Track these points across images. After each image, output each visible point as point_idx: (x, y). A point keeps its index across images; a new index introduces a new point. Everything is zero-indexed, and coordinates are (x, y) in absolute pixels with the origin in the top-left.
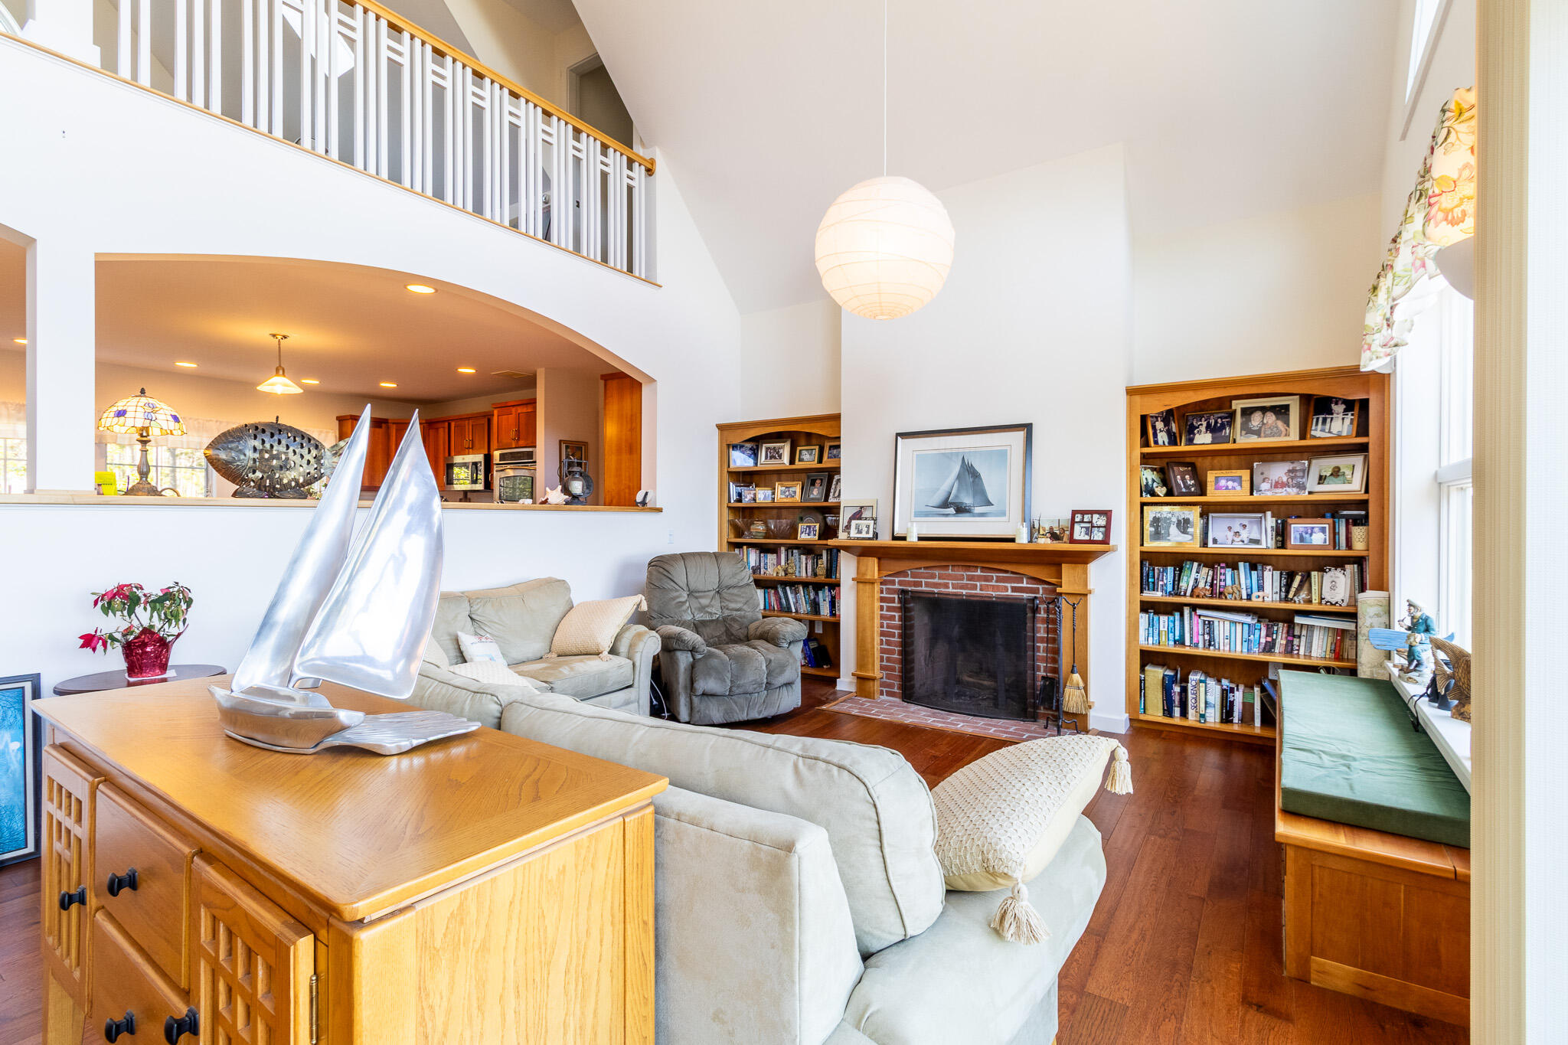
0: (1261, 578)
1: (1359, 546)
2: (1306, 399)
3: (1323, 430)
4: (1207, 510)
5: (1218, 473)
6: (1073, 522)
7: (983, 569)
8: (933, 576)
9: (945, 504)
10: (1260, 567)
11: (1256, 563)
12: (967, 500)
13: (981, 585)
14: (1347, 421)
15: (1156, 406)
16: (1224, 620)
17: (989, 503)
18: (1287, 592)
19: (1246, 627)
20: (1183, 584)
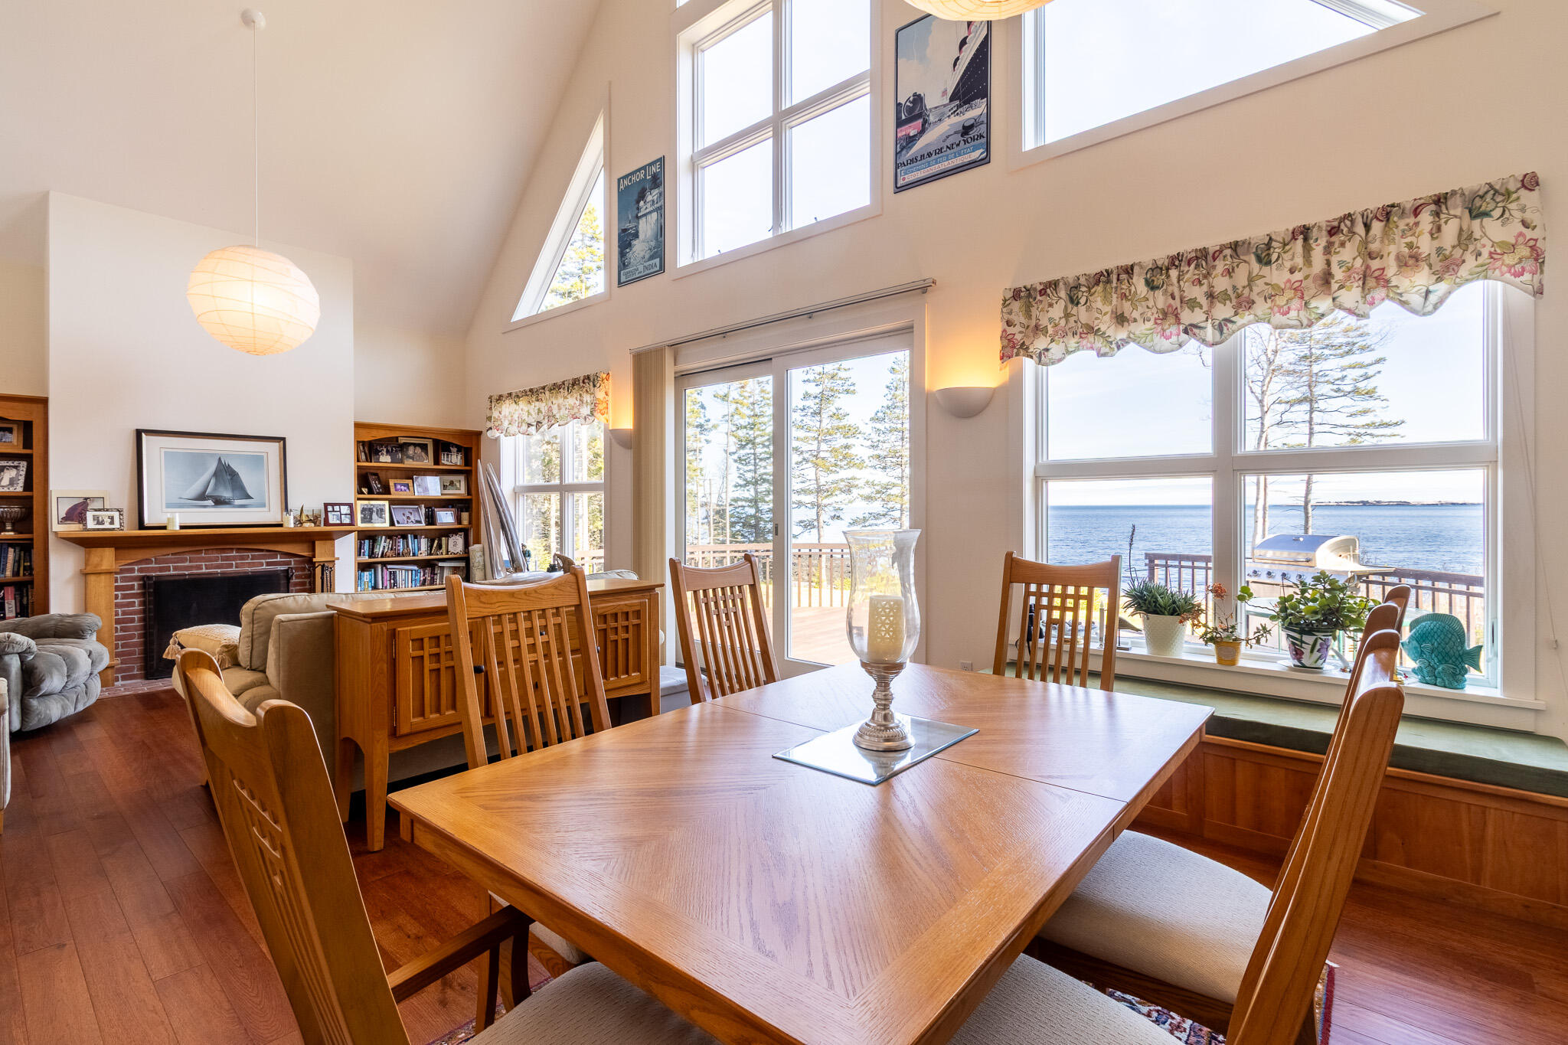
0: (419, 543)
1: (465, 522)
2: (436, 442)
3: (447, 461)
4: (392, 502)
5: (396, 481)
6: (326, 512)
7: (238, 550)
8: (185, 560)
9: (202, 497)
10: (419, 537)
11: (416, 534)
12: (226, 494)
13: (236, 564)
14: (459, 457)
15: (368, 437)
16: (402, 569)
17: (249, 497)
18: (431, 550)
19: (414, 572)
20: (376, 550)
